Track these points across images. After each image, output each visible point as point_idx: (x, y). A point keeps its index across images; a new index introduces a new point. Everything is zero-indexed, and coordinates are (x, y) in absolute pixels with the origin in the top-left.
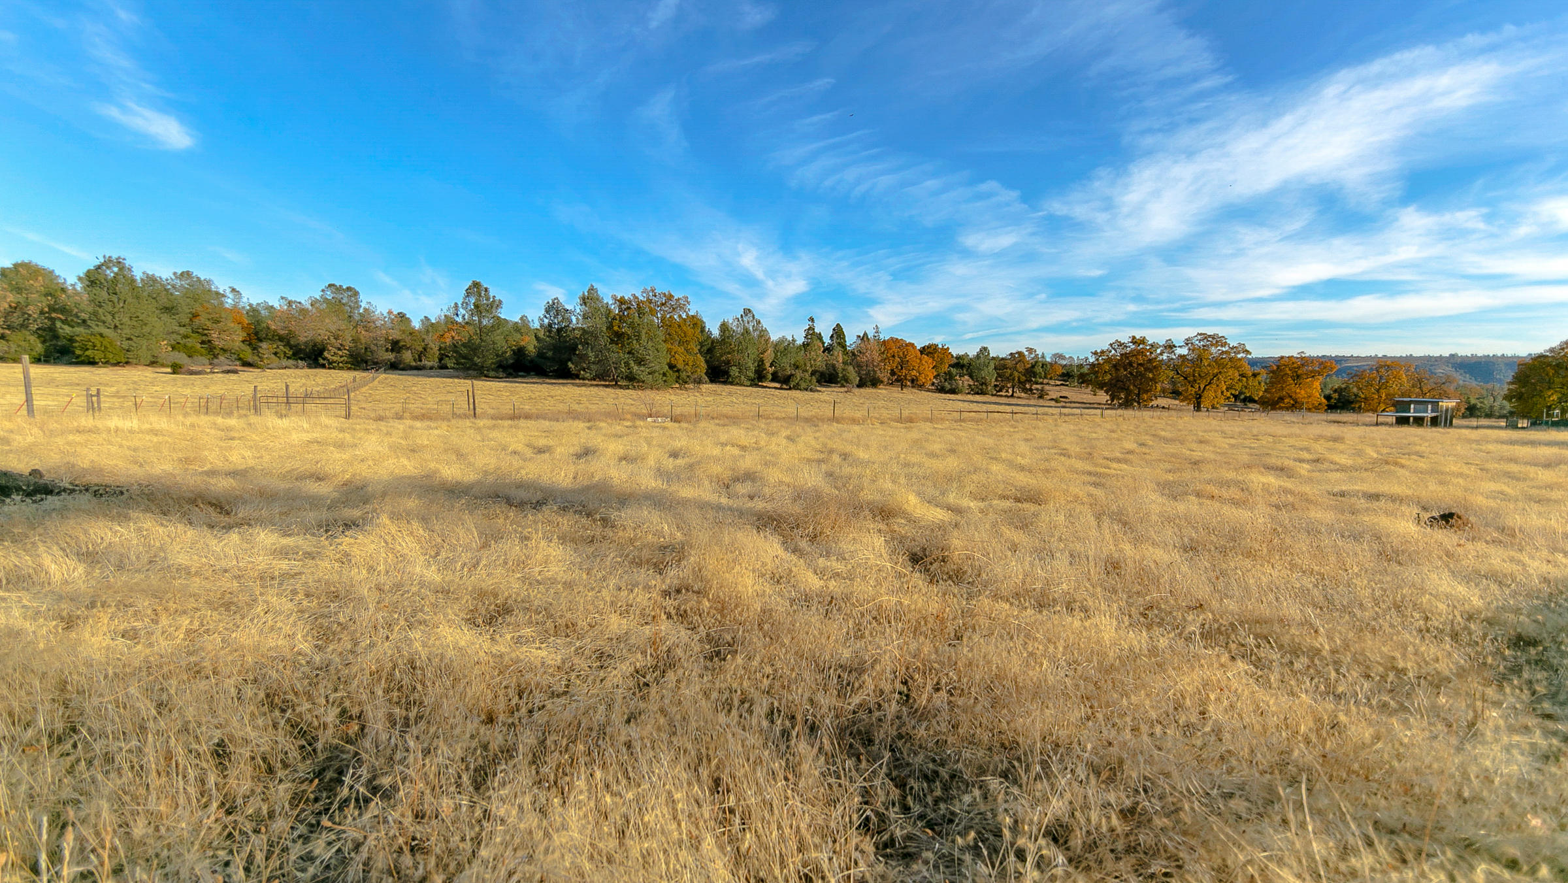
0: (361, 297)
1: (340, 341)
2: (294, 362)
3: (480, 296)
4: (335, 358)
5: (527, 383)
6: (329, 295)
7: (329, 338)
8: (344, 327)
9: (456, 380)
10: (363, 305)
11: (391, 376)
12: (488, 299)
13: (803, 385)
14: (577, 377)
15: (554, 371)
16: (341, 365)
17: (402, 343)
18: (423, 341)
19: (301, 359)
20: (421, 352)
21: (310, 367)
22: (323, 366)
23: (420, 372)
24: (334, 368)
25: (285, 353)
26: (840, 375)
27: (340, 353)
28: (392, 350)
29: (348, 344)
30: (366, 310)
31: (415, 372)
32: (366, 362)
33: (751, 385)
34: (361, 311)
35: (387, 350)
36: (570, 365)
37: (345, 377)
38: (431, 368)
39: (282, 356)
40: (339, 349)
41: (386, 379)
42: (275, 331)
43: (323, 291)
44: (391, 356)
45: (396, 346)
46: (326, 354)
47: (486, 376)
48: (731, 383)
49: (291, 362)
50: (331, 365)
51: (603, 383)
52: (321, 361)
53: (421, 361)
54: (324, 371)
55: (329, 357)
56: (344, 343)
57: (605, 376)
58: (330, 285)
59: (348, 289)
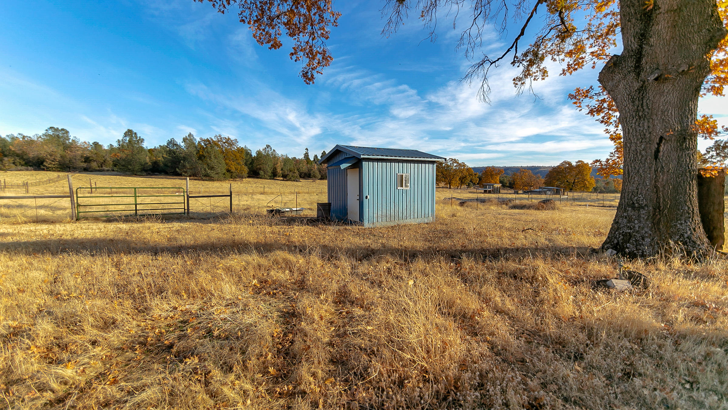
0: (70, 134)
1: (53, 157)
2: (26, 168)
3: (132, 136)
4: (50, 166)
5: (159, 178)
6: (50, 132)
7: (46, 156)
8: (55, 150)
9: (118, 177)
10: (71, 138)
11: (82, 175)
12: (136, 138)
13: (293, 179)
14: (180, 175)
15: (172, 172)
16: (54, 169)
17: (91, 158)
18: (104, 157)
19: (30, 166)
20: (102, 163)
21: (35, 170)
22: (43, 170)
23: (101, 173)
24: (50, 171)
25: (20, 162)
26: (312, 174)
27: (53, 163)
28: (85, 162)
29: (58, 158)
30: (73, 140)
31: (98, 173)
32: (69, 168)
33: (270, 179)
34: (70, 141)
35: (82, 162)
36: (177, 170)
37: (54, 175)
38: (108, 171)
39: (18, 164)
40: (53, 161)
41: (79, 176)
42: (13, 151)
43: (47, 130)
44: (85, 165)
45: (87, 160)
46: (45, 164)
47: (136, 175)
48: (261, 178)
49: (23, 167)
50: (48, 169)
51: (196, 178)
52: (42, 167)
53: (102, 167)
54: (44, 172)
55: (47, 165)
56: (56, 158)
57: (195, 175)
58: (51, 128)
59: (63, 130)
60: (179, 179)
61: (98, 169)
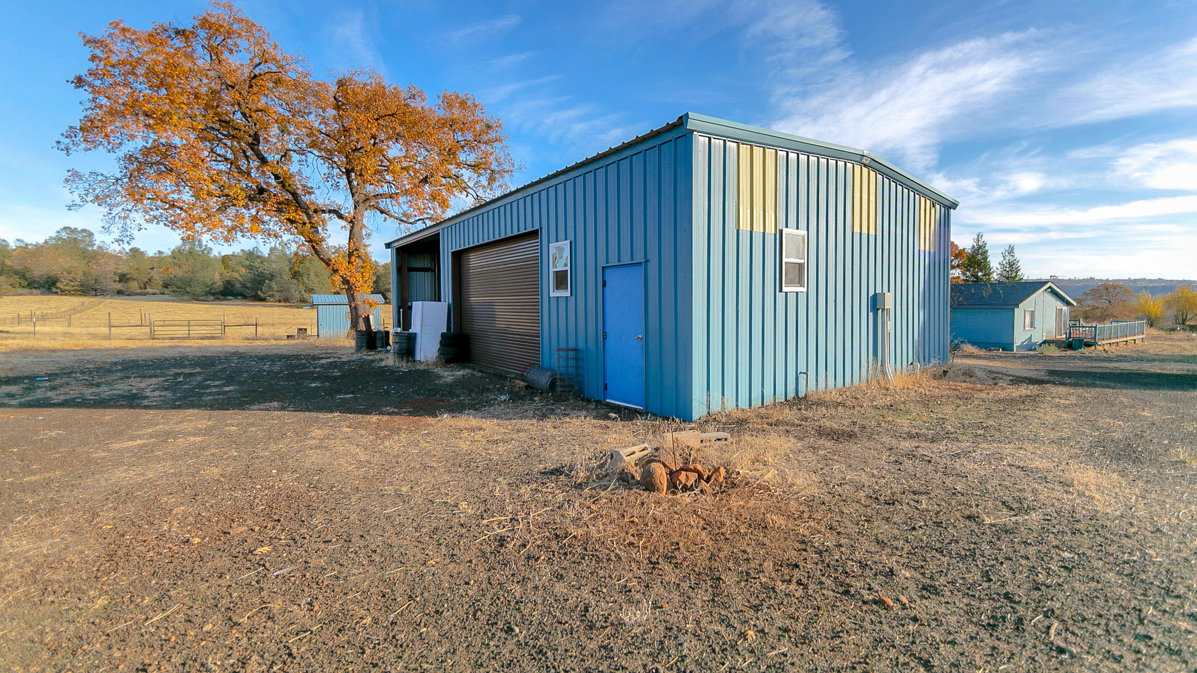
0: (95, 237)
1: (72, 275)
2: (29, 291)
3: (194, 245)
4: (67, 288)
5: (232, 305)
6: (64, 235)
7: (62, 273)
8: (76, 265)
9: (170, 303)
10: (97, 243)
11: (117, 301)
12: (201, 247)
14: (264, 300)
15: (253, 296)
16: (72, 292)
17: (128, 276)
18: (149, 274)
19: (36, 288)
20: (147, 282)
21: (43, 294)
22: (56, 293)
23: (144, 297)
24: (66, 295)
25: (20, 283)
27: (72, 284)
28: (120, 281)
29: (80, 276)
30: (100, 247)
31: (139, 297)
32: (96, 290)
34: (95, 248)
35: (115, 281)
36: (259, 293)
37: (74, 301)
38: (154, 294)
39: (18, 285)
40: (71, 281)
41: (111, 303)
42: (10, 267)
43: (58, 232)
44: (119, 286)
45: (123, 278)
46: (58, 285)
47: (197, 300)
49: (26, 290)
50: (63, 292)
51: (288, 304)
52: (54, 290)
53: (146, 288)
54: (57, 297)
55: (62, 287)
56: (76, 276)
57: (286, 300)
58: (65, 228)
59: (84, 231)
60: (263, 306)
61: (140, 291)
